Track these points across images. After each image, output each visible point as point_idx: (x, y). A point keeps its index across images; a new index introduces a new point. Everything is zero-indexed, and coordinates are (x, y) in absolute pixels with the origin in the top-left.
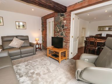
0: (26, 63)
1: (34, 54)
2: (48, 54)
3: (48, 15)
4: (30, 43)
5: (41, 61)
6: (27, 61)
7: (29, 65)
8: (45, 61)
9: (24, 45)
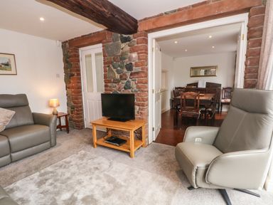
0: (36, 176)
1: (51, 146)
2: (95, 141)
3: (83, 36)
4: (33, 114)
5: (80, 162)
6: (37, 169)
7: (50, 181)
8: (93, 159)
9: (14, 124)
